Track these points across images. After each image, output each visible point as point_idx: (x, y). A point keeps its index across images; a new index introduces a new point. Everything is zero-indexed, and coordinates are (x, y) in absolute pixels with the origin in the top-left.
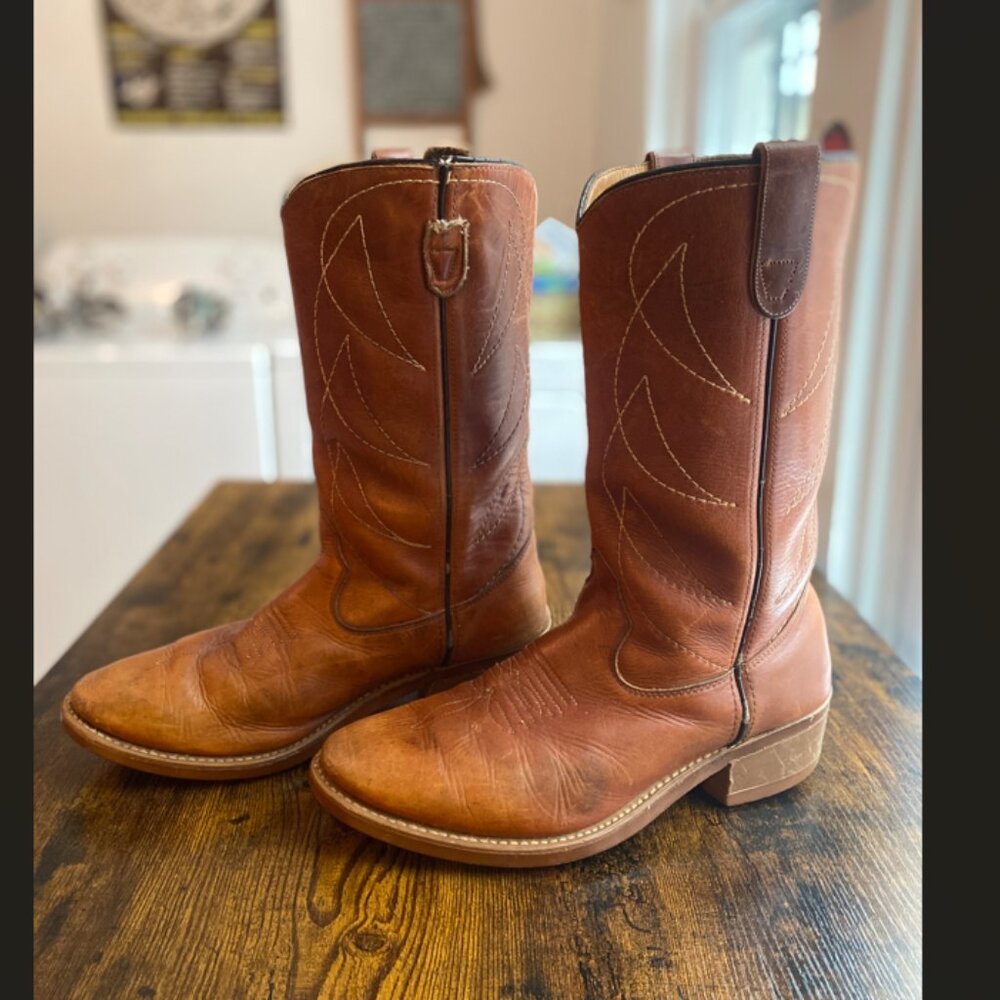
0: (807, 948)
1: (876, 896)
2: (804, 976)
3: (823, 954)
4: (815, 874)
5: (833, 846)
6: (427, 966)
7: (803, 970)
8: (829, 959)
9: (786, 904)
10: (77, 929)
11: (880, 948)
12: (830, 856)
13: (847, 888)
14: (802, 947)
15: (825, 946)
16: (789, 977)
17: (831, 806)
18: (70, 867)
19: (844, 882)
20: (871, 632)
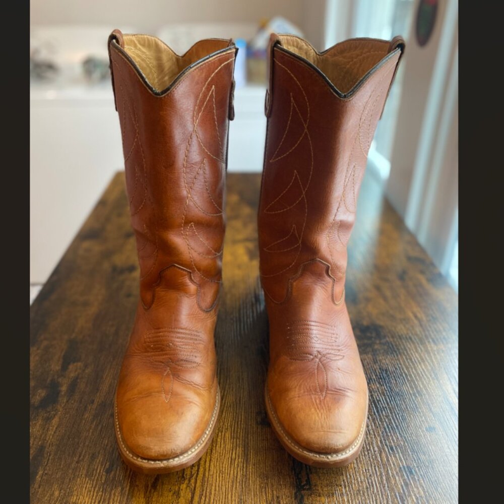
0: (381, 395)
1: (412, 373)
2: (379, 406)
3: (387, 397)
4: (387, 364)
5: (396, 352)
6: (226, 404)
7: (379, 404)
8: (389, 399)
9: (374, 377)
10: (82, 390)
11: (411, 395)
12: (394, 356)
13: (400, 370)
14: (379, 395)
15: (389, 394)
16: (373, 407)
17: (397, 334)
18: (75, 364)
19: (399, 367)
20: (423, 250)
